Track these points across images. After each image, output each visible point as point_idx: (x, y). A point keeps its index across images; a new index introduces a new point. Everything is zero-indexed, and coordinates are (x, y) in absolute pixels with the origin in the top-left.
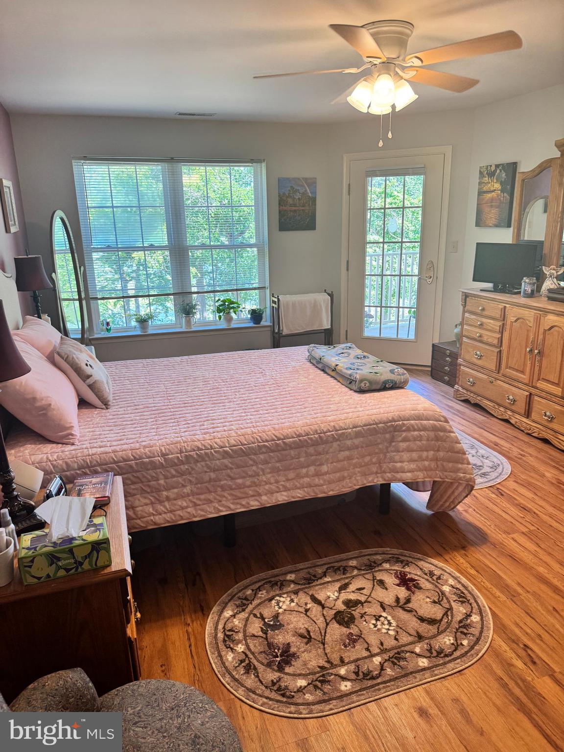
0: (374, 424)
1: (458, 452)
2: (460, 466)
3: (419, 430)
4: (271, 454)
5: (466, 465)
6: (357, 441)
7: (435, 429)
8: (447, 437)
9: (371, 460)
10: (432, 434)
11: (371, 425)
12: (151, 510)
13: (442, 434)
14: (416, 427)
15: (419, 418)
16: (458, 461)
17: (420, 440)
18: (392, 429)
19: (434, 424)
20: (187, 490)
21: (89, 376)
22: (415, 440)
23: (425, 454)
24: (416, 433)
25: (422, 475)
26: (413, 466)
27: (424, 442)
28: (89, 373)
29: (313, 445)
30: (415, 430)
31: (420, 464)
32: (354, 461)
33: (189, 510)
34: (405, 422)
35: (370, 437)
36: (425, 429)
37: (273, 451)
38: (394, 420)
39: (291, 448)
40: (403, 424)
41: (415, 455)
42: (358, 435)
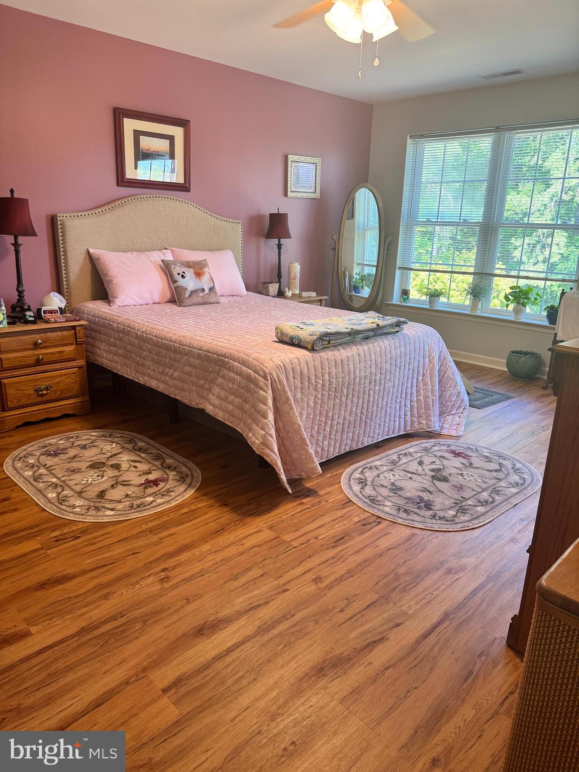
0: (211, 353)
1: (258, 412)
2: (254, 426)
3: (236, 373)
4: (154, 347)
5: (259, 429)
6: (197, 362)
7: (248, 378)
8: (255, 392)
9: (204, 384)
10: (244, 382)
11: (209, 352)
12: (105, 355)
13: (252, 386)
14: (235, 369)
15: (244, 363)
16: (255, 421)
17: (233, 383)
18: (220, 363)
19: (250, 374)
20: (121, 351)
21: (176, 282)
22: (229, 381)
23: (232, 398)
24: (233, 374)
25: (222, 415)
26: (217, 402)
27: (235, 386)
28: (177, 280)
29: (174, 352)
30: (233, 372)
31: (224, 404)
32: (192, 378)
33: (118, 365)
34: (230, 361)
35: (205, 363)
36: (240, 374)
37: (155, 345)
38: (224, 356)
39: (164, 348)
40: (228, 361)
41: (223, 393)
42: (199, 357)
